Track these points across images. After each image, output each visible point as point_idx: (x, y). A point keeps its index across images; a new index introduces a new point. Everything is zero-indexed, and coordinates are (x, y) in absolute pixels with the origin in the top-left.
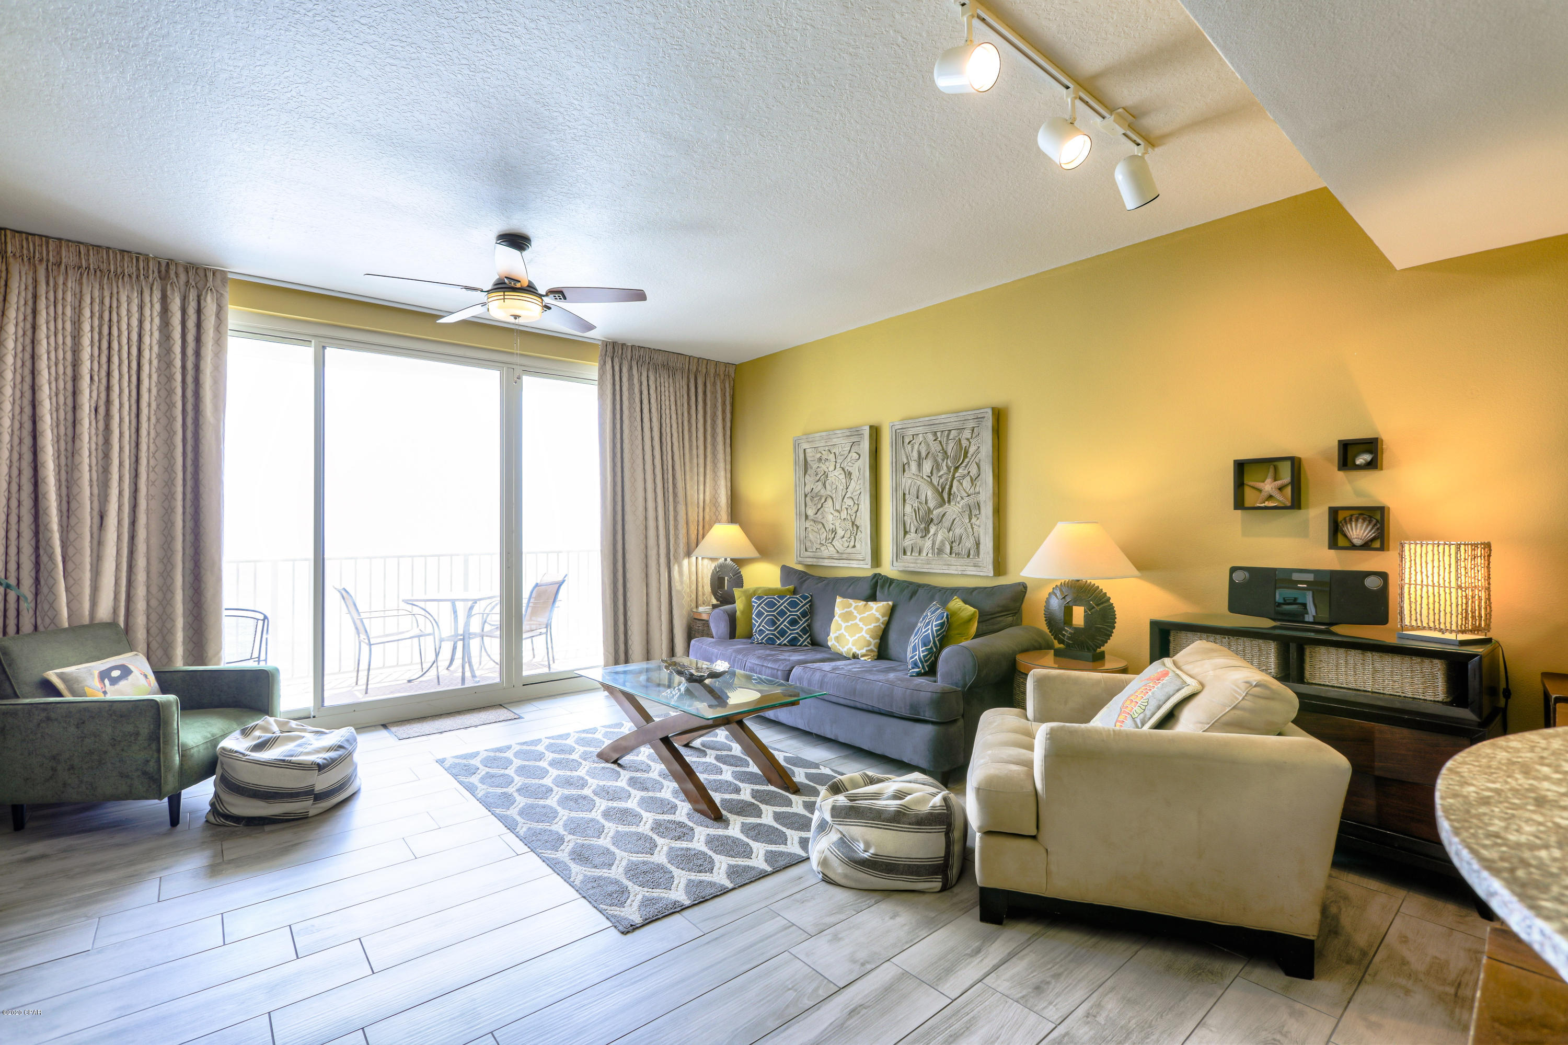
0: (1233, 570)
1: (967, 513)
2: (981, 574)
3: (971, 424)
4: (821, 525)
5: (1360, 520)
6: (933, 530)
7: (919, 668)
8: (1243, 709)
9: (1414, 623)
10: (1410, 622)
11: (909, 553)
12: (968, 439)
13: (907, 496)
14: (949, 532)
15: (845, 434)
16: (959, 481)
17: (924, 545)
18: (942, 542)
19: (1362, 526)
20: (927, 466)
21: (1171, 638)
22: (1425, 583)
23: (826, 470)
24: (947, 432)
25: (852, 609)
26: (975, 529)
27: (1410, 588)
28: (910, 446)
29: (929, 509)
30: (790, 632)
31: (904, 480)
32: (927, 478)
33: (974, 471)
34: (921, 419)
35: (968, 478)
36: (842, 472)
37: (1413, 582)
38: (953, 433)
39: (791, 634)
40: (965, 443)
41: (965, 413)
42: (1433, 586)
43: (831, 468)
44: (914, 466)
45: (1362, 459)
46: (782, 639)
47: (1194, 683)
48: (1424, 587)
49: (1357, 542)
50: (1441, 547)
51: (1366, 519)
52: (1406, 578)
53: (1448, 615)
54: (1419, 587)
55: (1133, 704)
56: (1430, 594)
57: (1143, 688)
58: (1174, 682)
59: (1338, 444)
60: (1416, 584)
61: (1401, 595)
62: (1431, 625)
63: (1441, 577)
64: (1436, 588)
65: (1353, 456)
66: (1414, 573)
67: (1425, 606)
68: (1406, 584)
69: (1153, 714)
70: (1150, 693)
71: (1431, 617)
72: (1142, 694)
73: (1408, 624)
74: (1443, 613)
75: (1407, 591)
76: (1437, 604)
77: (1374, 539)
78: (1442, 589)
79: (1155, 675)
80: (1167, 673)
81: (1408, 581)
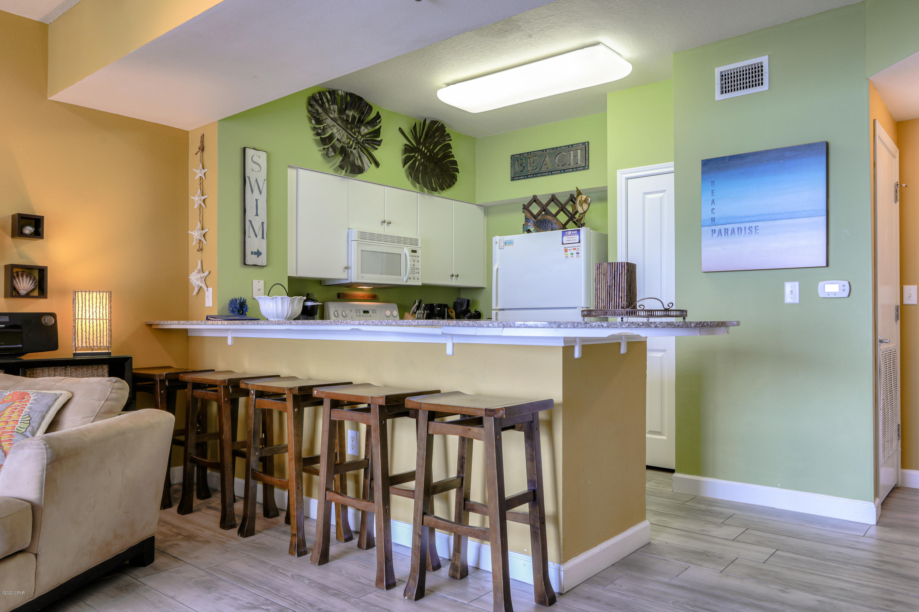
5: (25, 276)
8: (112, 400)
9: (84, 345)
10: (82, 345)
19: (26, 280)
22: (91, 317)
27: (82, 321)
37: (84, 317)
42: (96, 319)
45: (28, 230)
47: (64, 392)
48: (91, 321)
49: (23, 292)
50: (101, 294)
51: (29, 275)
52: (79, 315)
53: (105, 337)
54: (87, 321)
55: (12, 424)
56: (95, 325)
57: (9, 410)
58: (43, 396)
59: (13, 216)
60: (86, 319)
61: (75, 327)
62: (95, 344)
63: (101, 313)
64: (98, 321)
65: (22, 227)
66: (84, 311)
67: (91, 333)
68: (78, 319)
69: (40, 424)
70: (26, 409)
71: (95, 339)
72: (16, 413)
73: (80, 345)
74: (102, 336)
75: (80, 323)
76: (98, 331)
77: (33, 290)
78: (101, 321)
79: (10, 397)
80: (24, 393)
81: (80, 317)
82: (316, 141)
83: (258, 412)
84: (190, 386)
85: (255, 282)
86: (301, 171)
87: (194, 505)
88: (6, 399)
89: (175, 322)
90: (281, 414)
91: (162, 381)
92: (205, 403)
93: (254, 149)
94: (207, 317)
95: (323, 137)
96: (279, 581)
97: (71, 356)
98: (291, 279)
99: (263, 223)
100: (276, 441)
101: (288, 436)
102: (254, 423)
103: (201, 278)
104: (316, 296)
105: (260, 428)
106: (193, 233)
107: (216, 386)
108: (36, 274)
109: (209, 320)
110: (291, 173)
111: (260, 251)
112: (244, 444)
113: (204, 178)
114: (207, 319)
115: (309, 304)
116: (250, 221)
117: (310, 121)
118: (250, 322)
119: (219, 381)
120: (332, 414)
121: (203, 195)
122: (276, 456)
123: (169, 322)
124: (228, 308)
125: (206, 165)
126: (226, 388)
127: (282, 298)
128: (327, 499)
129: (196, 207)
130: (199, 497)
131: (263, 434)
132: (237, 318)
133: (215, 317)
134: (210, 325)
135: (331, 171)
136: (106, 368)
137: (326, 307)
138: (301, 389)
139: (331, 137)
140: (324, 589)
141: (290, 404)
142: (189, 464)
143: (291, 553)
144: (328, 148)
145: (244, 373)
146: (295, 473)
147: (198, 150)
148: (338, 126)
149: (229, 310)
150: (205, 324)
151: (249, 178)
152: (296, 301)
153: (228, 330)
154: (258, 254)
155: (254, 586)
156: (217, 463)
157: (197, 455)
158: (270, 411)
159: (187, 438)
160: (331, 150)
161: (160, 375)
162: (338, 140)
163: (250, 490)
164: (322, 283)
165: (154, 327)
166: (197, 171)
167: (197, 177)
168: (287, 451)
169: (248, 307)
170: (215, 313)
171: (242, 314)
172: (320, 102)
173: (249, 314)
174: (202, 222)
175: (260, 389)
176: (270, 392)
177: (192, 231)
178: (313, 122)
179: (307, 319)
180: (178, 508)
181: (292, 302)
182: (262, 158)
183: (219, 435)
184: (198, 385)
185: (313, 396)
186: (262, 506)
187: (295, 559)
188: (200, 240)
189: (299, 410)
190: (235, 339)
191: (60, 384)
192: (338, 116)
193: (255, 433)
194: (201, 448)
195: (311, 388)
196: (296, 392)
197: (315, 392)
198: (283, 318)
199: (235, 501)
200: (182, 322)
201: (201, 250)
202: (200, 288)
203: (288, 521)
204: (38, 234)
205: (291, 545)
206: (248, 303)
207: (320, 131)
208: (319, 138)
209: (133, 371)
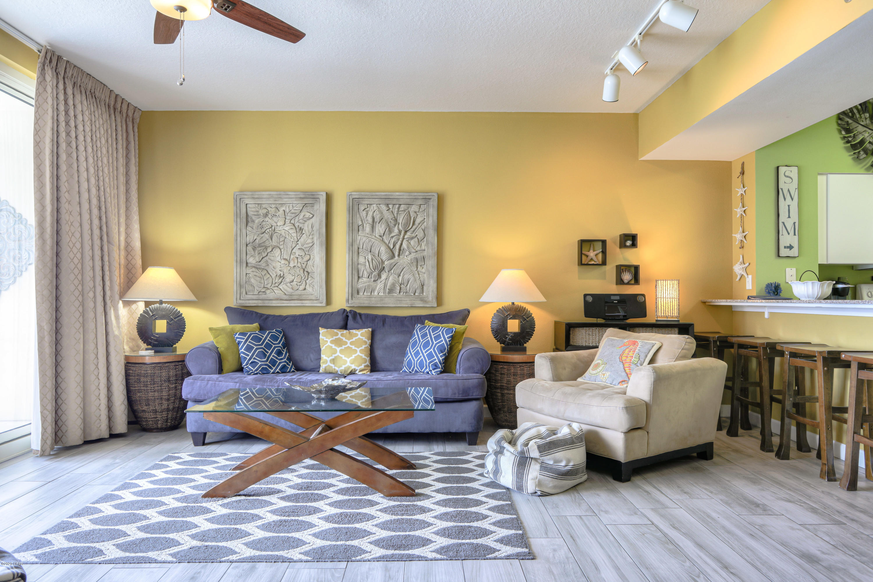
0: (585, 296)
1: (415, 264)
2: (428, 306)
3: (420, 202)
4: (266, 272)
5: (627, 272)
6: (384, 276)
7: (440, 368)
8: (685, 349)
9: (662, 315)
11: (361, 294)
12: (415, 212)
13: (360, 250)
14: (398, 277)
15: (299, 196)
16: (408, 241)
17: (376, 286)
18: (393, 285)
19: (628, 274)
20: (380, 229)
21: (571, 332)
22: (667, 297)
23: (274, 224)
24: (397, 206)
25: (339, 336)
26: (420, 275)
27: (661, 299)
28: (365, 212)
29: (382, 260)
30: (279, 361)
31: (359, 238)
32: (379, 237)
33: (420, 234)
34: (378, 194)
35: (416, 239)
36: (293, 227)
37: (662, 297)
38: (402, 207)
39: (280, 363)
40: (412, 215)
41: (416, 194)
42: (670, 298)
43: (280, 223)
44: (368, 228)
45: (629, 243)
46: (274, 368)
47: (657, 342)
48: (667, 299)
49: (626, 281)
50: (673, 281)
51: (629, 271)
52: (659, 295)
53: (676, 310)
54: (665, 299)
55: (630, 358)
56: (669, 302)
57: (627, 350)
58: (646, 344)
59: (620, 235)
60: (663, 298)
61: (657, 303)
62: (669, 315)
63: (673, 294)
64: (671, 299)
65: (626, 241)
66: (662, 293)
67: (667, 307)
68: (659, 298)
69: (645, 360)
70: (637, 351)
71: (669, 311)
72: (632, 352)
73: (660, 315)
74: (674, 309)
75: (660, 301)
76: (671, 306)
77: (631, 280)
78: (673, 299)
79: (627, 343)
80: (634, 341)
81: (660, 297)
82: (846, 148)
83: (792, 368)
84: (736, 346)
85: (788, 270)
86: (830, 176)
87: (739, 433)
88: (625, 344)
89: (724, 300)
90: (812, 371)
91: (715, 342)
92: (747, 359)
93: (786, 166)
94: (748, 297)
95: (853, 143)
96: (810, 491)
97: (653, 321)
98: (820, 266)
99: (794, 223)
100: (807, 393)
101: (819, 388)
102: (788, 376)
103: (743, 268)
104: (847, 280)
105: (793, 380)
106: (736, 236)
107: (756, 347)
108: (633, 270)
109: (750, 299)
110: (822, 179)
111: (792, 245)
112: (779, 392)
113: (744, 194)
114: (748, 298)
115: (840, 286)
116: (783, 223)
117: (840, 132)
118: (784, 301)
119: (759, 343)
120: (859, 374)
121: (743, 207)
122: (807, 404)
123: (719, 300)
124: (764, 290)
125: (746, 185)
126: (765, 349)
127: (812, 283)
128: (855, 440)
129: (738, 216)
130: (743, 428)
131: (796, 387)
132: (773, 298)
133: (754, 297)
134: (751, 303)
135: (862, 171)
136: (676, 330)
137: (858, 288)
138: (829, 352)
139: (862, 142)
140: (852, 506)
141: (820, 364)
142: (735, 402)
143: (822, 477)
144: (859, 152)
145: (779, 339)
146: (824, 416)
147: (740, 174)
148: (869, 131)
149: (766, 291)
150: (747, 302)
151: (782, 189)
152: (826, 285)
153: (765, 306)
154: (791, 247)
155: (789, 489)
156: (758, 403)
157: (741, 396)
158: (803, 368)
159: (733, 384)
160: (862, 153)
161: (714, 337)
162: (870, 142)
163: (785, 425)
164: (854, 268)
165: (707, 304)
166: (739, 190)
167: (739, 194)
168: (818, 402)
169: (782, 289)
170: (755, 294)
171: (776, 295)
172: (850, 114)
173: (782, 295)
174: (743, 227)
175: (794, 351)
176: (802, 354)
177: (735, 234)
178: (843, 133)
179: (838, 299)
180: (727, 432)
181: (822, 286)
182: (794, 172)
183: (759, 384)
184: (742, 346)
185: (841, 359)
186: (796, 443)
187: (825, 482)
188: (741, 240)
189: (828, 369)
190: (771, 313)
191: (654, 337)
192: (870, 122)
193: (789, 384)
194: (744, 391)
195: (839, 353)
196: (826, 355)
197: (843, 356)
198: (813, 298)
199: (772, 436)
200: (729, 300)
201: (742, 247)
202: (742, 276)
203: (819, 456)
204: (634, 245)
205: (822, 471)
206: (782, 286)
207: (850, 139)
208: (849, 145)
209: (695, 334)
